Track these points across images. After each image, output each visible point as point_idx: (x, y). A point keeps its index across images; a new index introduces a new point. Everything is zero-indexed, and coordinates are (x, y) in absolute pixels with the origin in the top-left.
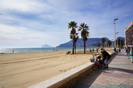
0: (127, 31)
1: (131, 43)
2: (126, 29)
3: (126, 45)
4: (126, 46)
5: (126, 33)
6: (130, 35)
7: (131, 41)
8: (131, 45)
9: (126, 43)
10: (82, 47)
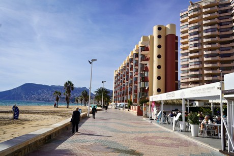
0: (117, 76)
1: (124, 98)
2: (116, 71)
3: (114, 102)
4: (114, 104)
5: (115, 79)
6: (121, 82)
7: (123, 95)
8: (123, 101)
9: (114, 97)
10: (41, 100)
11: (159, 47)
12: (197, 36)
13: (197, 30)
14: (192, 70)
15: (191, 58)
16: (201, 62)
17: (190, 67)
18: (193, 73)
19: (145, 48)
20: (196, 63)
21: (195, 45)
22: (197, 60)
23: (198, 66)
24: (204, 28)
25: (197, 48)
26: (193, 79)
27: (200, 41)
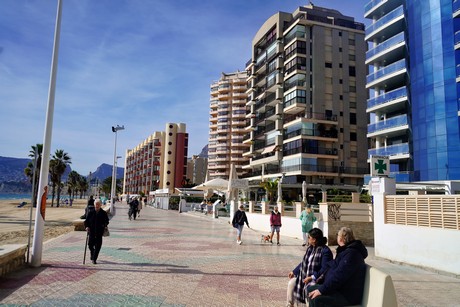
1: (137, 189)
2: (129, 151)
6: (135, 169)
7: (137, 185)
11: (170, 144)
12: (226, 116)
13: (226, 110)
14: (220, 156)
15: (220, 141)
16: (229, 148)
17: (217, 153)
18: (220, 159)
19: (158, 143)
20: (223, 149)
21: (224, 127)
22: (224, 144)
23: (225, 152)
24: (234, 109)
25: (225, 131)
26: (220, 167)
27: (229, 123)
